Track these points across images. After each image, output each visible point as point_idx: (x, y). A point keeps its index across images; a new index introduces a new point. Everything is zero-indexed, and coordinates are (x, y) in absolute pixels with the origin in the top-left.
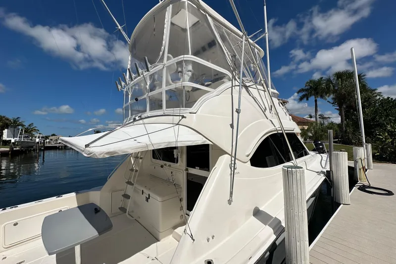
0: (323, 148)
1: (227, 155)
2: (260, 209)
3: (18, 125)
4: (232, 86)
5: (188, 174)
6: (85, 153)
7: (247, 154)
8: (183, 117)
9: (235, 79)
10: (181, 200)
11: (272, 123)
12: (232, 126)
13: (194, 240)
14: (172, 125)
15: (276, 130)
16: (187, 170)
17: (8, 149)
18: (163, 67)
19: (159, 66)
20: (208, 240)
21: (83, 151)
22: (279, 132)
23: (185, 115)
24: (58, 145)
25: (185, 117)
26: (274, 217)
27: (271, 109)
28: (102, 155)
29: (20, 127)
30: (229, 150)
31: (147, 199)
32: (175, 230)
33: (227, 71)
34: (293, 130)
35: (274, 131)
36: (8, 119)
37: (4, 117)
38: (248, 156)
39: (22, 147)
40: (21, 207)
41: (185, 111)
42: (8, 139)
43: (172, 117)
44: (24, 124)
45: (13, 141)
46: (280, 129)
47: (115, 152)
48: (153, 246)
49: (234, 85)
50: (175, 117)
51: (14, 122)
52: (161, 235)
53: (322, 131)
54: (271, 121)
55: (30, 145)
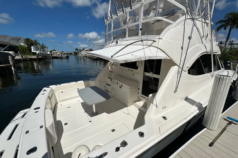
0: (230, 66)
1: (176, 66)
2: (189, 98)
3: (37, 44)
4: (186, 19)
5: (144, 76)
6: (111, 60)
7: (187, 66)
8: (154, 41)
9: (188, 14)
10: (139, 89)
11: (206, 47)
12: (182, 48)
13: (157, 107)
14: (147, 46)
15: (207, 52)
16: (144, 73)
17: (36, 57)
18: (142, 6)
19: (138, 5)
20: (163, 108)
21: (110, 59)
22: (208, 53)
23: (155, 40)
24: (58, 56)
25: (156, 42)
26: (198, 102)
27: (207, 37)
28: (122, 62)
29: (38, 45)
30: (178, 63)
31: (120, 87)
32: (136, 103)
33: (184, 7)
34: (216, 53)
35: (206, 52)
36: (32, 41)
37: (30, 39)
38: (188, 68)
39: (42, 56)
40: (62, 85)
41: (156, 38)
42: (34, 52)
43: (146, 41)
44: (39, 43)
45: (37, 53)
46: (210, 51)
47: (127, 61)
48: (125, 108)
49: (186, 18)
50: (148, 41)
51: (35, 42)
52: (128, 104)
53: (230, 54)
54: (205, 45)
55: (46, 55)
